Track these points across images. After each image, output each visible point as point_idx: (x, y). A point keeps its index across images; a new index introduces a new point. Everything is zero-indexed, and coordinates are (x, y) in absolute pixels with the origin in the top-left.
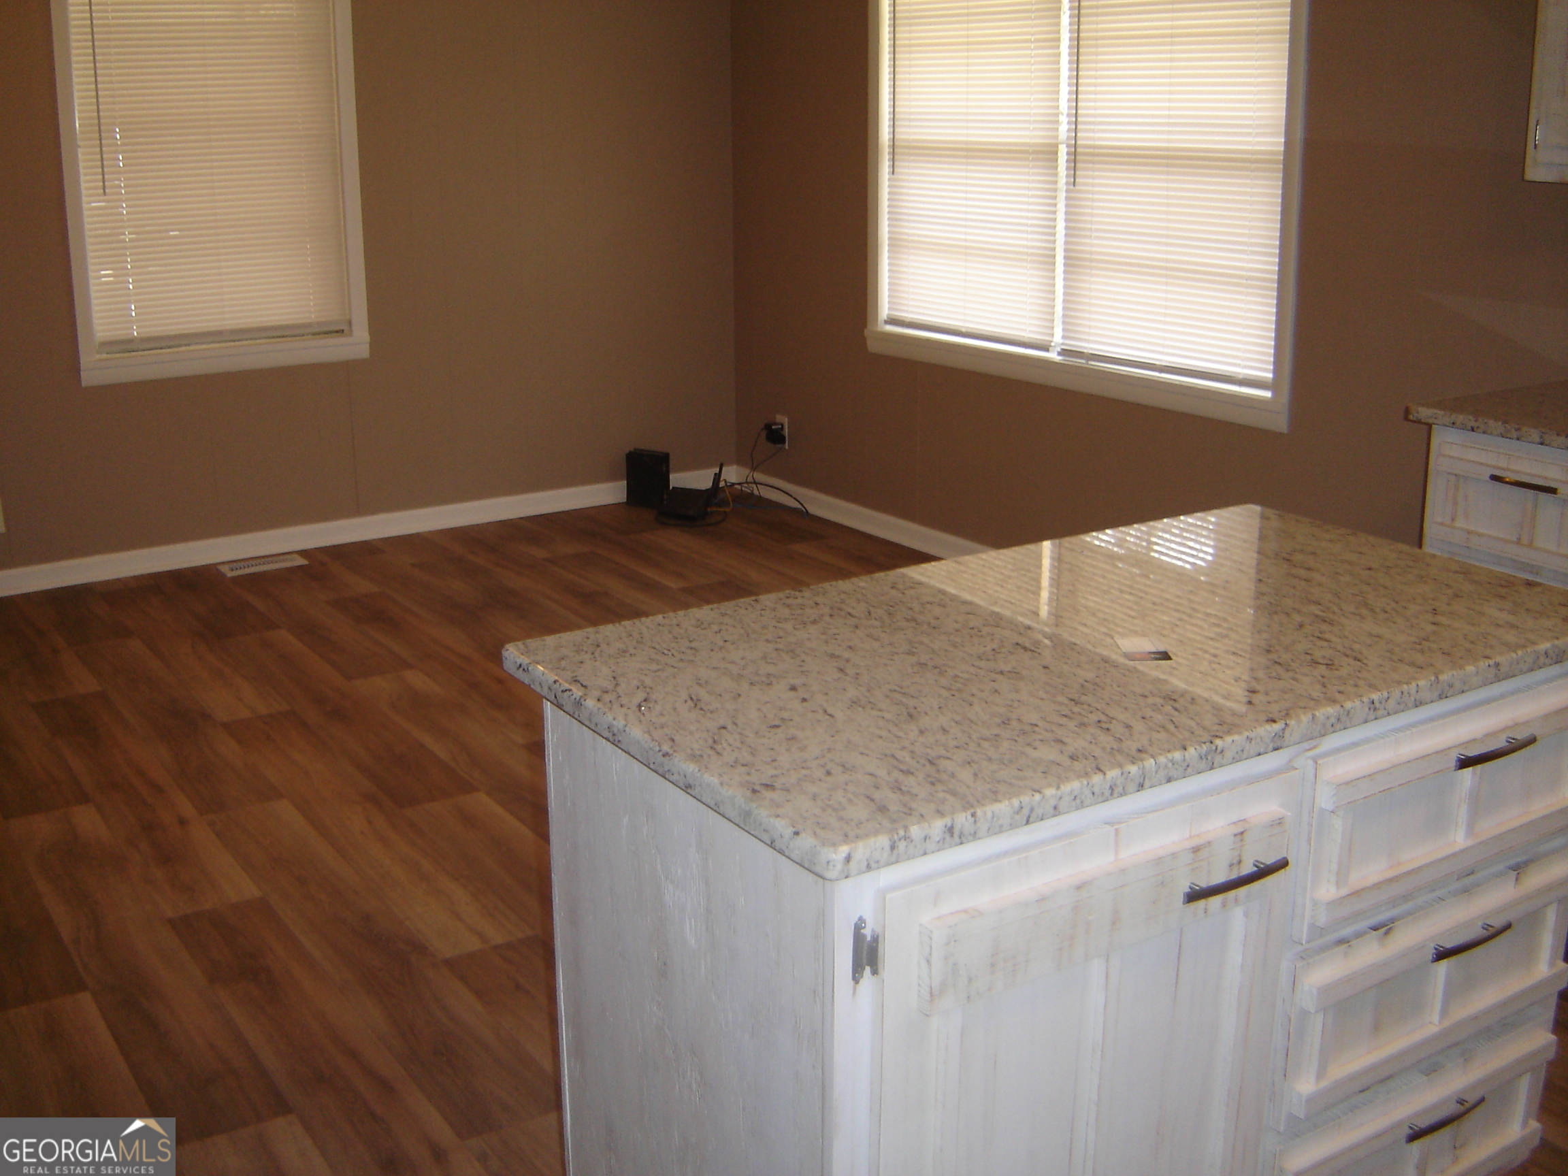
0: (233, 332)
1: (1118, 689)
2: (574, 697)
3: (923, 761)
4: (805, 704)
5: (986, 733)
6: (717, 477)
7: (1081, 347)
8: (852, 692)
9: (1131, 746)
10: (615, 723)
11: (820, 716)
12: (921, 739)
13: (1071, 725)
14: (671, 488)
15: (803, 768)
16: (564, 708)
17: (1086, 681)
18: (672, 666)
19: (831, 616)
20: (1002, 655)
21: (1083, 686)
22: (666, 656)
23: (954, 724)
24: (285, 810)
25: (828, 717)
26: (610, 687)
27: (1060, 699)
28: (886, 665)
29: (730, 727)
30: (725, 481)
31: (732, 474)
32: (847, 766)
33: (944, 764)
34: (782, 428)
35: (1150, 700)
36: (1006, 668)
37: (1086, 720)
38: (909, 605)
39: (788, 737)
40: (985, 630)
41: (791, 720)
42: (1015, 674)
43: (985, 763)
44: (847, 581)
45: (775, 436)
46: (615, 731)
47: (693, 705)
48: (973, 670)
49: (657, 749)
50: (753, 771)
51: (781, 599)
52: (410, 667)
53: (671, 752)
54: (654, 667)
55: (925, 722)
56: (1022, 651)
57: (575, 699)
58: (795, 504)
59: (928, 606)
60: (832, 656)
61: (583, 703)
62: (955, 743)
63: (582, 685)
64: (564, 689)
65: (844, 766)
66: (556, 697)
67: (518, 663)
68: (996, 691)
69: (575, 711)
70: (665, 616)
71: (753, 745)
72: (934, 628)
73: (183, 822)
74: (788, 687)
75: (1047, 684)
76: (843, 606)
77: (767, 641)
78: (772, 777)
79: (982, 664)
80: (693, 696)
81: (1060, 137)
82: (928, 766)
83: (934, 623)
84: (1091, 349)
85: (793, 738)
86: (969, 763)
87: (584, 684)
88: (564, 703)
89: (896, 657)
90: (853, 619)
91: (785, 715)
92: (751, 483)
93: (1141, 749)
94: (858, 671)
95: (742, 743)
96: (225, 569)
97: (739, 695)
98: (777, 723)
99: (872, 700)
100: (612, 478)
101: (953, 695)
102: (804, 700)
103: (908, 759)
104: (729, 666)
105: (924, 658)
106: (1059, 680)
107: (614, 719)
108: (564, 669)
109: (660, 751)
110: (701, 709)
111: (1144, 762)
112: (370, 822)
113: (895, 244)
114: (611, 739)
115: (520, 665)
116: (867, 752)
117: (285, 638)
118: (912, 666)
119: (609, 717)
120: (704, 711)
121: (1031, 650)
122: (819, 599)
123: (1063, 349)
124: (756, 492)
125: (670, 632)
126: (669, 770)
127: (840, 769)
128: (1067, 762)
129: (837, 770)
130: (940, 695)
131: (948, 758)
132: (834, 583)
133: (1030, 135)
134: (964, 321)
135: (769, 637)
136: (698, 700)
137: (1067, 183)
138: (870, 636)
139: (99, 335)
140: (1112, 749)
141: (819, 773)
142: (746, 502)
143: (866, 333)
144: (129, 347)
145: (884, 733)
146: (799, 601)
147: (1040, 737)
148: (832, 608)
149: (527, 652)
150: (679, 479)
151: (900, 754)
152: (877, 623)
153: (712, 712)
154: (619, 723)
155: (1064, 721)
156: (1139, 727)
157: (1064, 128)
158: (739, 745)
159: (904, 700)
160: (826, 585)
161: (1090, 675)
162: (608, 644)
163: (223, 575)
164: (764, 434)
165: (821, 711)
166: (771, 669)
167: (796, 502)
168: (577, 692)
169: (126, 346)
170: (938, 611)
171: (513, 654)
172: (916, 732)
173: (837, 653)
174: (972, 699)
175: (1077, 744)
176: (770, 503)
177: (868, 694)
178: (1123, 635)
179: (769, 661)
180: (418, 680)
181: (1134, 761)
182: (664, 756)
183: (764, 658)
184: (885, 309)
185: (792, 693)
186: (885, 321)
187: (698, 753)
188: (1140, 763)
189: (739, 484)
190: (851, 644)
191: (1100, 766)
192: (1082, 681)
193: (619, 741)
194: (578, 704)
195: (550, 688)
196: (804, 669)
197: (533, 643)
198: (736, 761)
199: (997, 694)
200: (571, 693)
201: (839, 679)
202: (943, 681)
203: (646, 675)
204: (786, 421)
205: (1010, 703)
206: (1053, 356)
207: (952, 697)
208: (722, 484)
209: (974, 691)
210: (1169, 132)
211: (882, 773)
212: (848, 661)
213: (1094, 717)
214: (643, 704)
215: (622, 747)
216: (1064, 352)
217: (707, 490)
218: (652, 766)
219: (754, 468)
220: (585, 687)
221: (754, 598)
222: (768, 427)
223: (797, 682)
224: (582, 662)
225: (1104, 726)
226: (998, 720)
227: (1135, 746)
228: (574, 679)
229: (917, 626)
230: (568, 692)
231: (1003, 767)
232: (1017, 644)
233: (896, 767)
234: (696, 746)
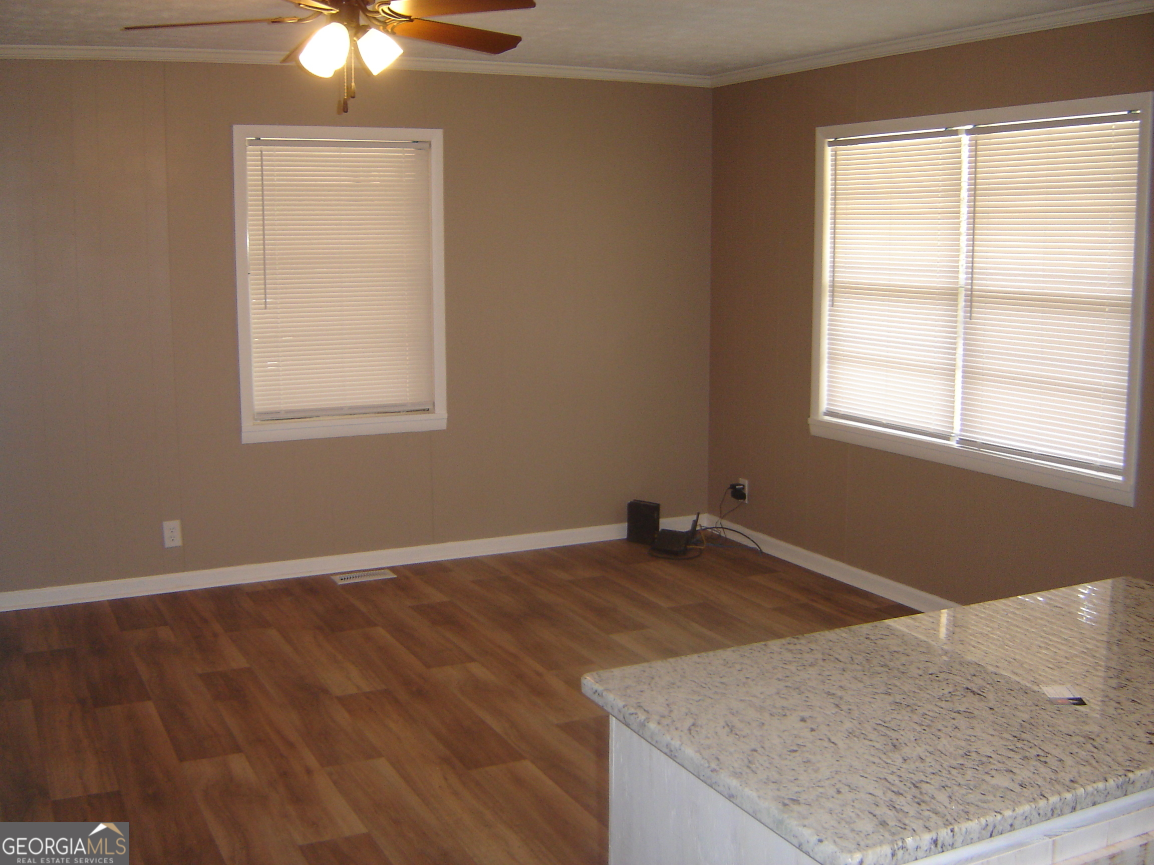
0: (351, 408)
1: (1047, 728)
2: (639, 719)
3: (909, 785)
4: (813, 733)
5: (954, 763)
6: (695, 523)
7: (975, 438)
8: (848, 725)
9: (1066, 777)
10: (673, 742)
11: (826, 744)
12: (904, 766)
13: (1017, 757)
14: (660, 530)
15: (818, 786)
16: (631, 727)
17: (1024, 721)
18: (710, 697)
19: (824, 660)
20: (957, 698)
21: (1021, 725)
22: (704, 689)
23: (928, 754)
24: (383, 765)
25: (833, 745)
26: (666, 713)
27: (1005, 735)
28: (870, 702)
29: (760, 750)
30: (701, 526)
31: (706, 521)
32: (851, 786)
33: (924, 786)
34: (743, 488)
35: (1075, 739)
36: (962, 709)
37: (1027, 754)
38: (881, 653)
39: (804, 760)
40: (942, 676)
41: (805, 746)
42: (969, 714)
43: (956, 788)
44: (832, 631)
45: (738, 493)
46: (673, 749)
47: (729, 730)
48: (936, 709)
49: (707, 765)
50: (781, 787)
51: (784, 645)
52: (472, 660)
53: (718, 769)
54: (696, 698)
55: (906, 751)
56: (972, 694)
57: (640, 720)
58: (752, 545)
59: (895, 654)
60: (829, 693)
61: (646, 724)
62: (931, 770)
63: (645, 710)
64: (632, 712)
65: (849, 786)
66: (624, 718)
67: (594, 690)
68: (956, 728)
69: (640, 731)
70: (699, 655)
71: (778, 766)
72: (903, 673)
73: (309, 772)
74: (799, 718)
75: (994, 722)
76: (832, 653)
77: (779, 680)
78: (796, 792)
79: (943, 704)
80: (728, 723)
81: (960, 283)
82: (914, 789)
83: (902, 669)
84: (983, 440)
85: (808, 761)
86: (944, 787)
87: (646, 709)
88: (630, 723)
89: (876, 697)
90: (840, 663)
91: (800, 742)
92: (720, 528)
93: (1072, 779)
94: (850, 707)
95: (770, 763)
96: (337, 579)
97: (763, 724)
98: (795, 748)
99: (863, 732)
100: (617, 521)
101: (925, 730)
102: (812, 730)
103: (897, 782)
104: (751, 698)
105: (898, 698)
106: (1003, 720)
107: (672, 739)
108: (630, 696)
109: (708, 767)
110: (737, 734)
111: (1077, 791)
112: (446, 779)
113: (833, 357)
114: (668, 754)
115: (596, 691)
116: (866, 776)
117: (381, 633)
118: (890, 704)
119: (668, 738)
120: (738, 735)
121: (978, 694)
122: (813, 646)
123: (960, 439)
124: (723, 535)
125: (705, 669)
126: (715, 782)
127: (847, 789)
128: (1018, 789)
129: (845, 790)
130: (914, 730)
131: (927, 782)
132: (822, 633)
133: (938, 281)
134: (885, 415)
135: (779, 676)
136: (733, 726)
137: (965, 317)
138: (855, 678)
139: (256, 407)
140: (1051, 779)
141: (832, 792)
142: (716, 541)
143: (810, 421)
144: (278, 416)
145: (877, 760)
146: (798, 647)
147: (995, 767)
148: (823, 654)
149: (600, 681)
150: (668, 523)
151: (891, 778)
152: (859, 668)
153: (744, 737)
154: (676, 743)
155: (1011, 754)
156: (1069, 761)
157: (962, 278)
158: (768, 765)
159: (888, 732)
160: (816, 634)
161: (1026, 717)
162: (659, 677)
163: (334, 583)
164: (730, 491)
165: (827, 740)
166: (785, 703)
167: (753, 543)
168: (642, 717)
169: (274, 417)
170: (904, 659)
171: (590, 682)
172: (901, 760)
173: (833, 691)
174: (939, 734)
175: (1023, 774)
176: (733, 542)
177: (859, 726)
178: (1047, 684)
179: (783, 696)
180: (478, 670)
181: (1070, 790)
182: (712, 771)
183: (778, 693)
184: (824, 404)
185: (803, 724)
186: (825, 413)
187: (738, 770)
188: (1073, 791)
189: (710, 528)
190: (842, 684)
191: (1043, 793)
192: (1020, 721)
193: (675, 756)
194: (643, 725)
195: (620, 711)
196: (808, 704)
197: (605, 674)
198: (768, 779)
199: (957, 730)
200: (636, 716)
201: (837, 712)
202: (916, 718)
203: (691, 704)
204: (746, 482)
205: (968, 738)
206: (953, 444)
207: (924, 731)
208: (698, 528)
209: (940, 727)
210: (1043, 282)
211: (879, 793)
212: (841, 698)
213: (1034, 752)
214: (692, 727)
215: (678, 761)
216: (962, 441)
217: (687, 532)
218: (702, 778)
219: (722, 517)
220: (647, 712)
221: (764, 643)
222: (733, 487)
223: (806, 714)
224: (642, 691)
225: (1043, 759)
226: (961, 752)
227: (1068, 777)
228: (638, 704)
229: (890, 671)
230: (634, 715)
231: (970, 791)
232: (968, 689)
233: (889, 789)
234: (736, 765)
